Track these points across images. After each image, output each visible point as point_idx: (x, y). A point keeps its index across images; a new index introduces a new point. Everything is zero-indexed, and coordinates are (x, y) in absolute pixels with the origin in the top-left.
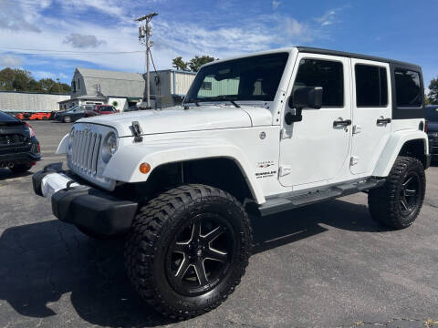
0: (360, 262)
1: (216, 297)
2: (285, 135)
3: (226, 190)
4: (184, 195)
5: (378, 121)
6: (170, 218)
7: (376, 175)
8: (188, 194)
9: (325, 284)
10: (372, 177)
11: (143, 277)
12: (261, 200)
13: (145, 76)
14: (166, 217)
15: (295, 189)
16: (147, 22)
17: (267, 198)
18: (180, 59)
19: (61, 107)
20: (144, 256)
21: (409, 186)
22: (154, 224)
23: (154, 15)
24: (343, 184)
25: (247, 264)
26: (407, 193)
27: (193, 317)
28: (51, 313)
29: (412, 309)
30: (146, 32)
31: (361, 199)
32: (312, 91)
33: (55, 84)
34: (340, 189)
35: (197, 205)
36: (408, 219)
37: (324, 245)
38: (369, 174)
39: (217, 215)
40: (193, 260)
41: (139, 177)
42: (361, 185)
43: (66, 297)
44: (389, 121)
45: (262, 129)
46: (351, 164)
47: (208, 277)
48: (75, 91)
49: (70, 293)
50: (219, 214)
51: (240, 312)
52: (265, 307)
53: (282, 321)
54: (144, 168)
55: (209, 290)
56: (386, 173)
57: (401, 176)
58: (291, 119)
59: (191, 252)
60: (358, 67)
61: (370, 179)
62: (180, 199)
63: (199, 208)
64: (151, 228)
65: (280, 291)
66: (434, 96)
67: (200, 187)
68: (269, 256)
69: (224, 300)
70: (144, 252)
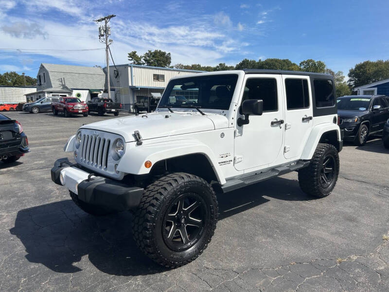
0: (293, 223)
1: (196, 251)
2: (237, 134)
3: (200, 176)
4: (173, 181)
5: (303, 119)
6: (165, 198)
7: (303, 159)
8: (176, 180)
9: (269, 240)
10: (300, 160)
11: (148, 238)
12: (223, 182)
13: (105, 70)
14: (162, 197)
15: (246, 172)
16: (106, 22)
17: (227, 180)
18: (134, 53)
19: (28, 99)
20: (149, 224)
21: (328, 165)
22: (154, 202)
23: (113, 16)
24: (280, 166)
25: (215, 227)
26: (326, 170)
27: (180, 266)
28: (78, 270)
29: (328, 252)
30: (105, 31)
31: (294, 176)
32: (255, 103)
33: (19, 77)
34: (278, 171)
35: (182, 187)
36: (327, 190)
37: (267, 212)
38: (298, 158)
39: (194, 194)
40: (179, 226)
41: (145, 171)
42: (293, 166)
43: (85, 258)
44: (311, 118)
45: (222, 131)
46: (285, 152)
47: (189, 238)
48: (41, 84)
49: (88, 255)
50: (196, 193)
51: (212, 261)
52: (229, 257)
53: (242, 265)
54: (147, 164)
55: (191, 247)
56: (310, 157)
57: (321, 158)
58: (242, 122)
59: (177, 220)
60: (287, 81)
61: (299, 162)
62: (171, 184)
63: (183, 190)
64: (153, 205)
65: (239, 245)
66: (352, 83)
67: (183, 174)
68: (227, 221)
69: (200, 253)
70: (149, 221)
